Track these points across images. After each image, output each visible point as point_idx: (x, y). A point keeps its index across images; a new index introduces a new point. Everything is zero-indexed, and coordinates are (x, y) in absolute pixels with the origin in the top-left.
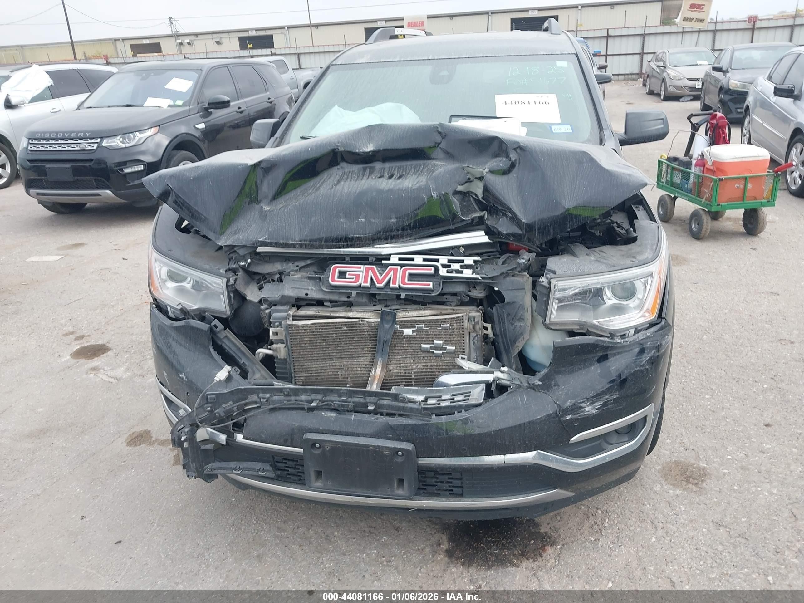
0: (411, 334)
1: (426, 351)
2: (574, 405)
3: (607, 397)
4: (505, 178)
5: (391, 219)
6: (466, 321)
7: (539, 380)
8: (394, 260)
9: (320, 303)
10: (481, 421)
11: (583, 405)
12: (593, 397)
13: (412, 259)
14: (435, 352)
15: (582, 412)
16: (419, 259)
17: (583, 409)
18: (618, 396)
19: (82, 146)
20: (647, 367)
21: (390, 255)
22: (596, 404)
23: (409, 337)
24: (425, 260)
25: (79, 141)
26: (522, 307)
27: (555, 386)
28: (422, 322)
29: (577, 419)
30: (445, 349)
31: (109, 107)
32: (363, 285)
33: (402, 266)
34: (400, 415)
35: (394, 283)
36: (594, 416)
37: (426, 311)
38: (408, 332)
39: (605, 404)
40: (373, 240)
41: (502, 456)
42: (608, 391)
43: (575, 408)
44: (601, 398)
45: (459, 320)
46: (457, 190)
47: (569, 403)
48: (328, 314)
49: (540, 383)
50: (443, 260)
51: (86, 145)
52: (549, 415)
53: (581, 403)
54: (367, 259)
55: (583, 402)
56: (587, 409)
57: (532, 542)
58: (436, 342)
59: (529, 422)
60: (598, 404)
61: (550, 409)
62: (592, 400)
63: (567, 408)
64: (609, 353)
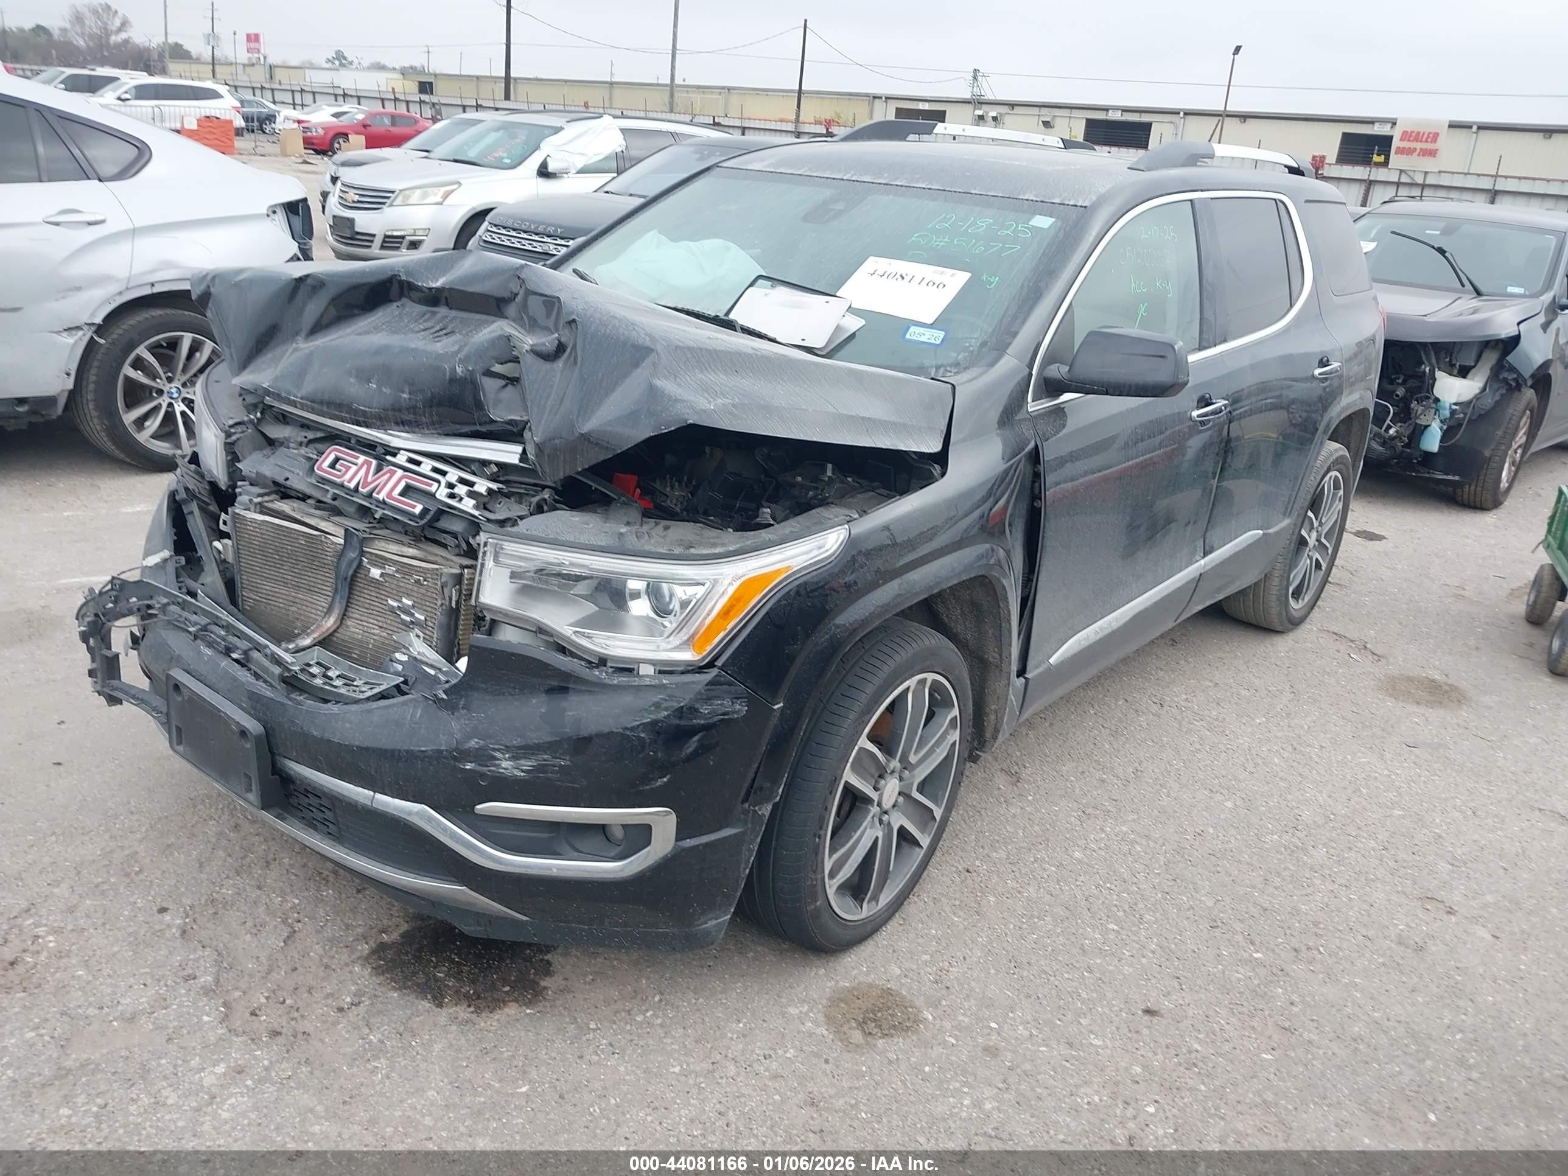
0: (378, 577)
1: (392, 610)
2: (480, 748)
3: (546, 757)
4: (548, 366)
5: (403, 392)
7: (445, 692)
8: (401, 459)
9: (304, 498)
10: (348, 725)
11: (498, 755)
12: (519, 748)
14: (403, 616)
15: (495, 765)
16: (427, 465)
17: (497, 762)
18: (568, 763)
19: (545, 248)
20: (643, 735)
21: (400, 449)
22: (523, 762)
23: (374, 581)
24: (433, 469)
25: (546, 239)
27: (463, 708)
28: (395, 563)
29: (482, 775)
30: (412, 615)
31: (631, 195)
32: (346, 483)
33: (405, 469)
34: (265, 681)
35: (378, 493)
36: (517, 781)
37: (411, 550)
38: (375, 573)
39: (540, 769)
40: (381, 421)
41: (372, 793)
42: (550, 747)
43: (483, 756)
44: (532, 754)
45: (435, 575)
46: (492, 369)
47: (473, 743)
48: (299, 517)
49: (445, 697)
50: (453, 475)
51: (552, 247)
52: (440, 752)
53: (494, 750)
54: (374, 448)
55: (499, 750)
56: (504, 764)
57: (507, 988)
58: (404, 600)
59: (407, 752)
60: (527, 764)
61: (443, 743)
62: (518, 752)
63: (469, 750)
64: (571, 686)
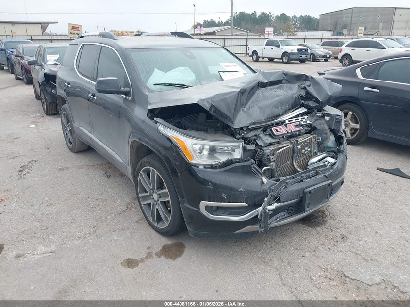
0: (300, 147)
1: (303, 153)
6: (312, 139)
8: (287, 122)
13: (292, 121)
14: (305, 152)
21: (285, 120)
23: (299, 149)
24: (295, 120)
26: (325, 130)
28: (302, 142)
30: (308, 150)
32: (284, 133)
35: (293, 130)
45: (311, 138)
50: (300, 119)
54: (279, 123)
58: (306, 148)
